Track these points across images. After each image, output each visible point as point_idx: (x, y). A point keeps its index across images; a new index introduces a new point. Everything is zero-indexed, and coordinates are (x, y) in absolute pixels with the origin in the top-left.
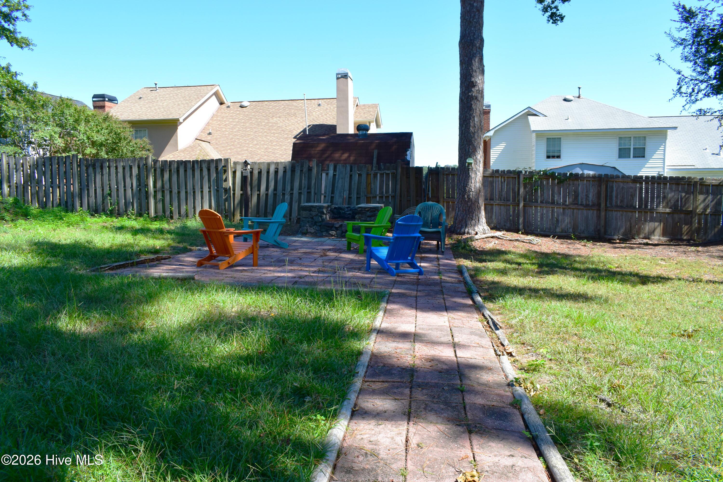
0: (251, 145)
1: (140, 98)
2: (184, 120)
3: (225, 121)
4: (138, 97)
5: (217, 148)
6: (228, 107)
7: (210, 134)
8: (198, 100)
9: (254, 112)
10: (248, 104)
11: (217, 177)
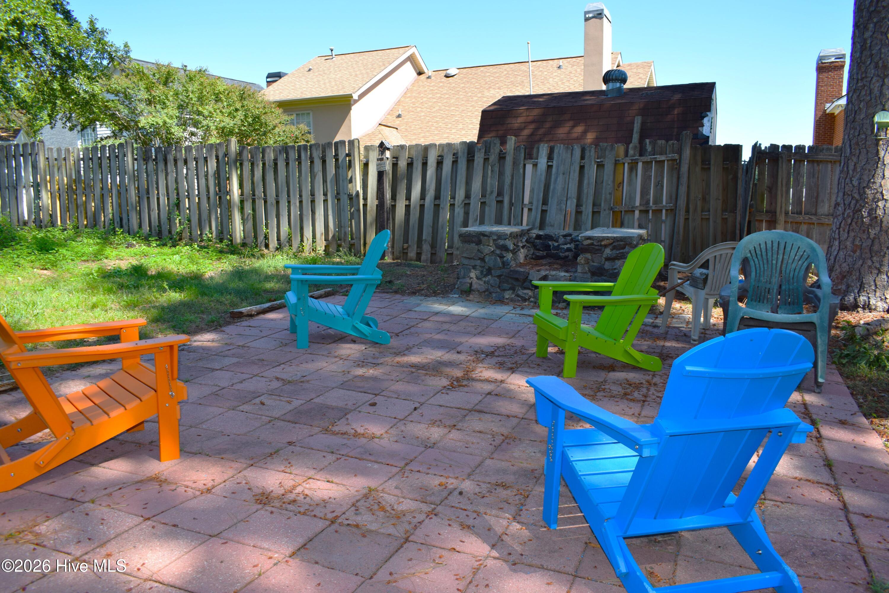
0: (454, 131)
1: (310, 70)
2: (361, 96)
3: (422, 98)
4: (307, 69)
5: (406, 136)
6: (429, 77)
7: (399, 116)
8: (383, 68)
9: (463, 83)
10: (457, 71)
11: (337, 174)
